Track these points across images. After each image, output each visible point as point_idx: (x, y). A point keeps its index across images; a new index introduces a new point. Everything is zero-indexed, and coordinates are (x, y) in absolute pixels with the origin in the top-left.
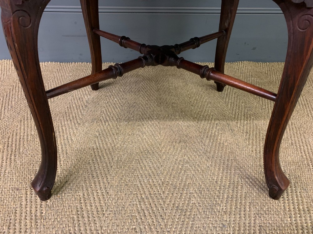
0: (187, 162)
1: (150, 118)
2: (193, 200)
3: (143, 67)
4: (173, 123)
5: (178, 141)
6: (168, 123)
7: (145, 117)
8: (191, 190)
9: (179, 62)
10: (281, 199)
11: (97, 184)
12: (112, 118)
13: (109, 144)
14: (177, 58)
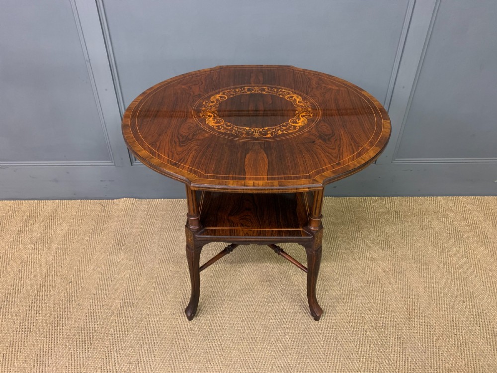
0: (270, 297)
1: (246, 261)
2: (271, 321)
4: (263, 264)
5: (265, 281)
7: (243, 259)
8: (271, 315)
10: (320, 321)
11: (217, 311)
13: (221, 283)
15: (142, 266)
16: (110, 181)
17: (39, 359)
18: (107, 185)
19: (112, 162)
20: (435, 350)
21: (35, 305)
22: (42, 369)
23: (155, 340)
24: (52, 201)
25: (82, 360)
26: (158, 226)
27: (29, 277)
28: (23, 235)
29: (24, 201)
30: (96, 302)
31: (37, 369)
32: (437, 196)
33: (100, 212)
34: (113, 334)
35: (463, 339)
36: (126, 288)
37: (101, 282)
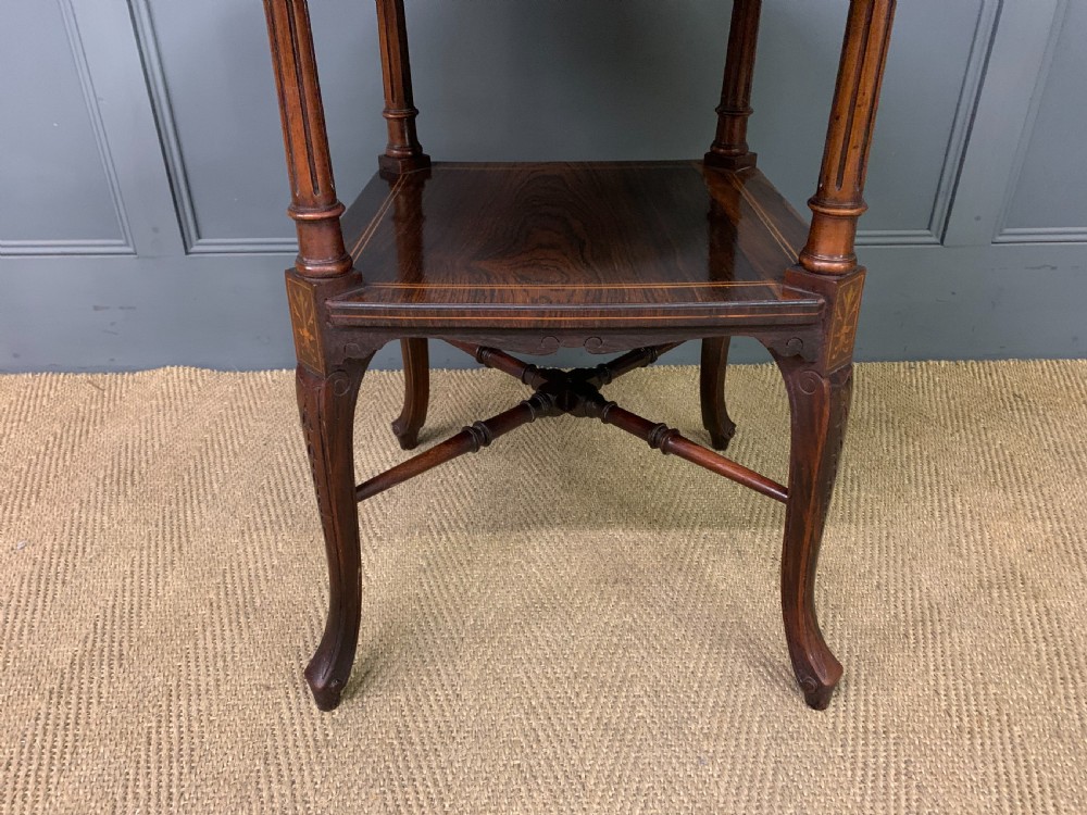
0: (631, 630)
1: (545, 522)
3: (531, 421)
4: (601, 533)
5: (611, 580)
6: (589, 534)
7: (531, 519)
8: (637, 690)
9: (606, 409)
10: (831, 709)
11: (434, 677)
12: (456, 522)
13: (451, 587)
14: (600, 401)
15: (184, 539)
16: (121, 308)
18: (112, 324)
19: (127, 245)
23: (175, 782)
26: (257, 434)
33: (85, 402)
36: (110, 603)
37: (25, 586)
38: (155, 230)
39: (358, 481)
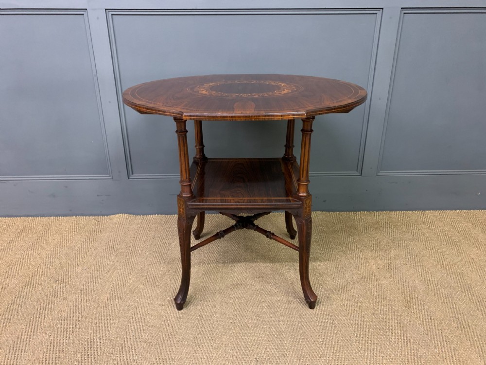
0: (263, 290)
1: (239, 261)
2: (264, 310)
3: (235, 230)
4: (256, 264)
5: (258, 277)
6: (252, 264)
7: (235, 260)
8: (264, 305)
9: (255, 227)
10: (315, 309)
11: (208, 302)
12: (213, 261)
13: (212, 279)
14: (254, 225)
15: (133, 266)
16: (106, 195)
17: (15, 346)
18: (103, 200)
19: (110, 176)
20: (437, 332)
21: (19, 300)
22: (18, 355)
23: (141, 327)
24: (47, 218)
25: (62, 345)
26: (150, 235)
27: (15, 277)
28: (14, 244)
29: (19, 218)
30: (82, 296)
31: (12, 354)
32: (425, 210)
33: (94, 225)
34: (98, 323)
35: (465, 323)
36: (115, 284)
37: (89, 280)
38: (120, 172)
39: (191, 246)
